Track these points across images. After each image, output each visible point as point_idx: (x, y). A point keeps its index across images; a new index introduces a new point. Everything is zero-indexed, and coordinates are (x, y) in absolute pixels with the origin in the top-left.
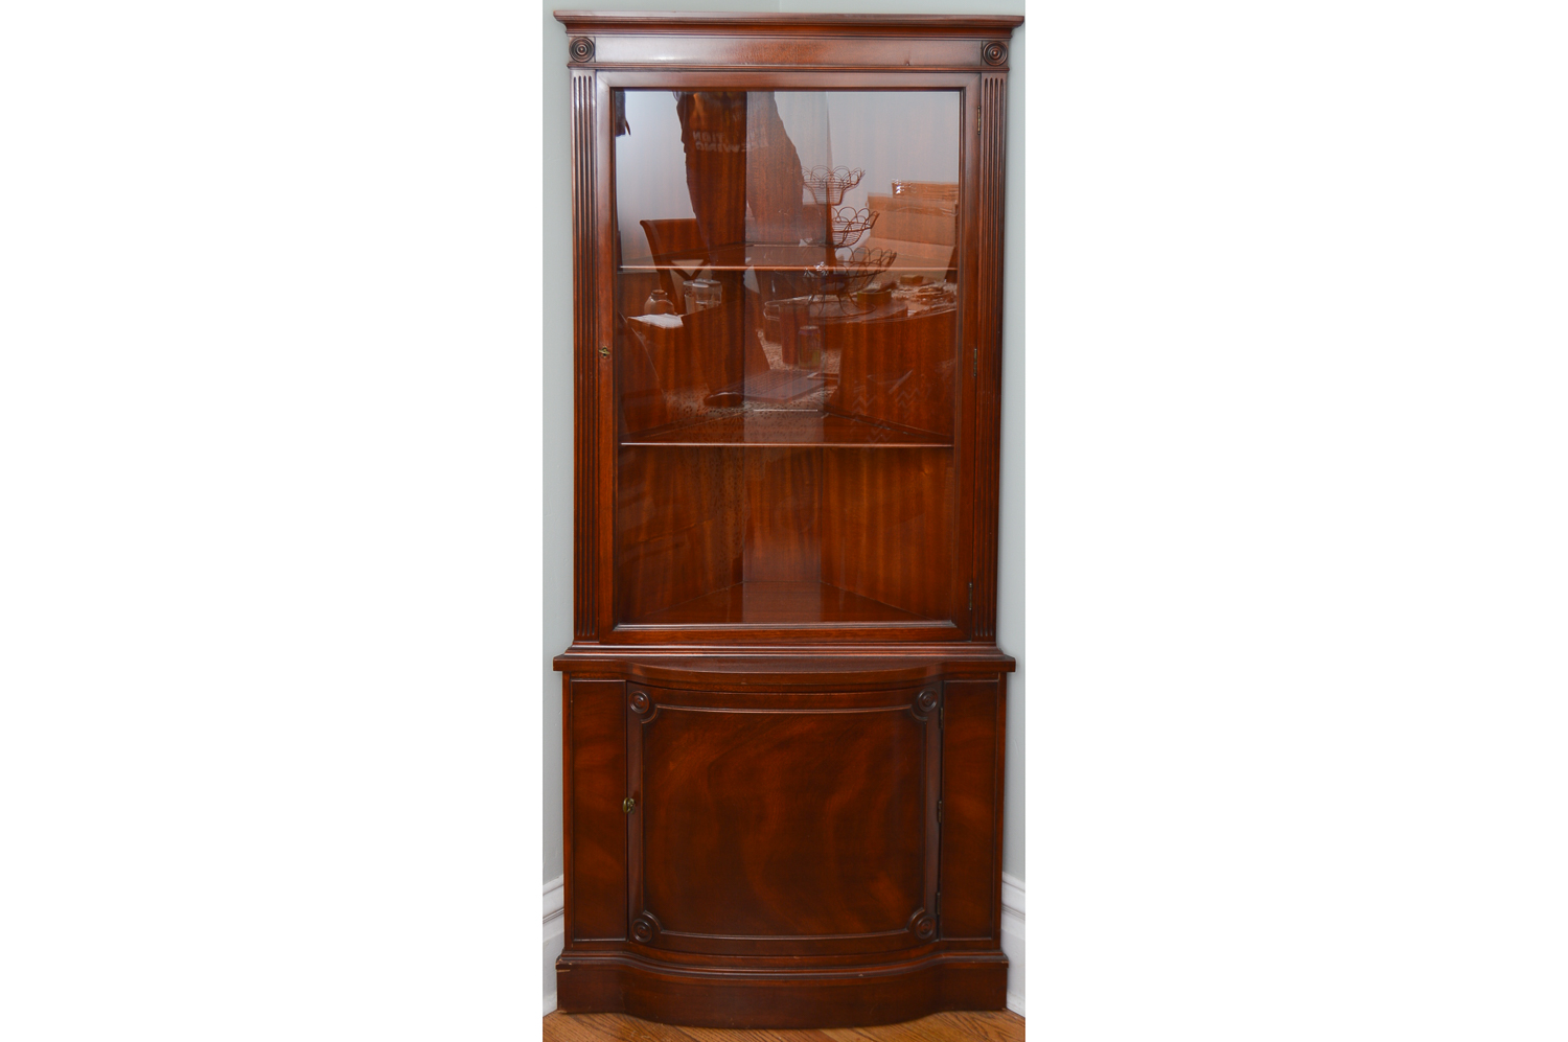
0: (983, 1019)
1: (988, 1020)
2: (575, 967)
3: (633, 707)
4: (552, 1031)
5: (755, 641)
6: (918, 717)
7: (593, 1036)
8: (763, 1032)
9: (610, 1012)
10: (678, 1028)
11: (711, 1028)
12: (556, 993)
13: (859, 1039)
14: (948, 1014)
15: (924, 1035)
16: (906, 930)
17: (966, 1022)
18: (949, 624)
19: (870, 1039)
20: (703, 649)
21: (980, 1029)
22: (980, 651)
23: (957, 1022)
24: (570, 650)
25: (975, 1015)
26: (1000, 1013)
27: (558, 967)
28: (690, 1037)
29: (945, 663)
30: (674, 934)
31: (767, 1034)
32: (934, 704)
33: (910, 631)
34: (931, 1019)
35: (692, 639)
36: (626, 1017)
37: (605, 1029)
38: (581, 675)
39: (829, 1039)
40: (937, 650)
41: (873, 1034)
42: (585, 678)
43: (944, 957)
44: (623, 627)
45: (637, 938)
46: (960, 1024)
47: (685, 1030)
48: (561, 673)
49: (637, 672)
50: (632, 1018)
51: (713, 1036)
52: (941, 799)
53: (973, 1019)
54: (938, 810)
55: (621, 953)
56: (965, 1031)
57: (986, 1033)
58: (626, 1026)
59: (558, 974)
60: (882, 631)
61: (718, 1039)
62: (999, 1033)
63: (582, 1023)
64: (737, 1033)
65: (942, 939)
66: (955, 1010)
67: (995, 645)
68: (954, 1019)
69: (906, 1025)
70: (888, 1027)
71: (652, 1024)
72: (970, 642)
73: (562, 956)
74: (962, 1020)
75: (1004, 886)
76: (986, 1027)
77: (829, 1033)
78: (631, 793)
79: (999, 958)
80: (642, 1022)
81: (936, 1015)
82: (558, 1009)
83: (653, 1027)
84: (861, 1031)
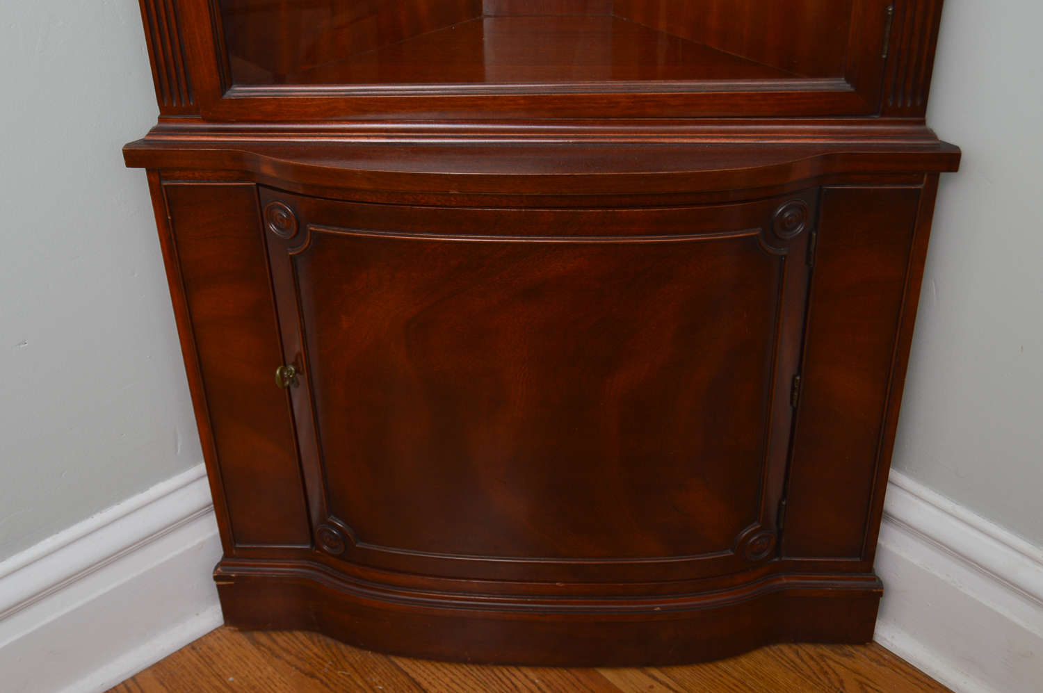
0: (837, 658)
1: (844, 660)
2: (240, 579)
3: (273, 228)
4: (215, 659)
5: (479, 116)
6: (771, 249)
7: (270, 669)
8: (514, 670)
9: (300, 629)
10: (393, 659)
11: (438, 661)
12: (218, 607)
13: (652, 687)
14: (785, 648)
15: (748, 682)
16: (729, 553)
17: (811, 663)
18: (838, 84)
19: (669, 687)
20: (387, 130)
21: (833, 676)
22: (895, 135)
23: (798, 661)
24: (154, 131)
25: (825, 650)
26: (862, 649)
27: (216, 578)
28: (407, 674)
29: (828, 156)
30: (376, 548)
31: (518, 674)
32: (800, 229)
33: (766, 97)
34: (759, 655)
35: (366, 112)
36: (321, 637)
37: (288, 658)
38: (177, 174)
39: (608, 684)
40: (814, 132)
41: (673, 679)
42: (186, 179)
43: (785, 581)
44: (239, 91)
45: (325, 548)
46: (804, 667)
47: (403, 663)
48: (142, 172)
49: (267, 170)
50: (330, 641)
51: (439, 674)
52: (799, 372)
53: (822, 656)
54: (793, 389)
55: (306, 563)
56: (809, 677)
57: (841, 682)
58: (320, 653)
59: (219, 587)
60: (713, 98)
61: (447, 680)
62: (861, 683)
63: (257, 644)
64: (475, 670)
65: (783, 559)
66: (796, 642)
67: (923, 123)
68: (793, 656)
69: (722, 665)
70: (697, 667)
71: (356, 651)
72: (877, 117)
73: (220, 564)
74: (806, 658)
75: (889, 487)
76: (840, 670)
77: (609, 675)
78: (290, 358)
79: (869, 583)
80: (342, 646)
81: (767, 649)
82: (226, 624)
83: (355, 656)
84: (655, 672)
